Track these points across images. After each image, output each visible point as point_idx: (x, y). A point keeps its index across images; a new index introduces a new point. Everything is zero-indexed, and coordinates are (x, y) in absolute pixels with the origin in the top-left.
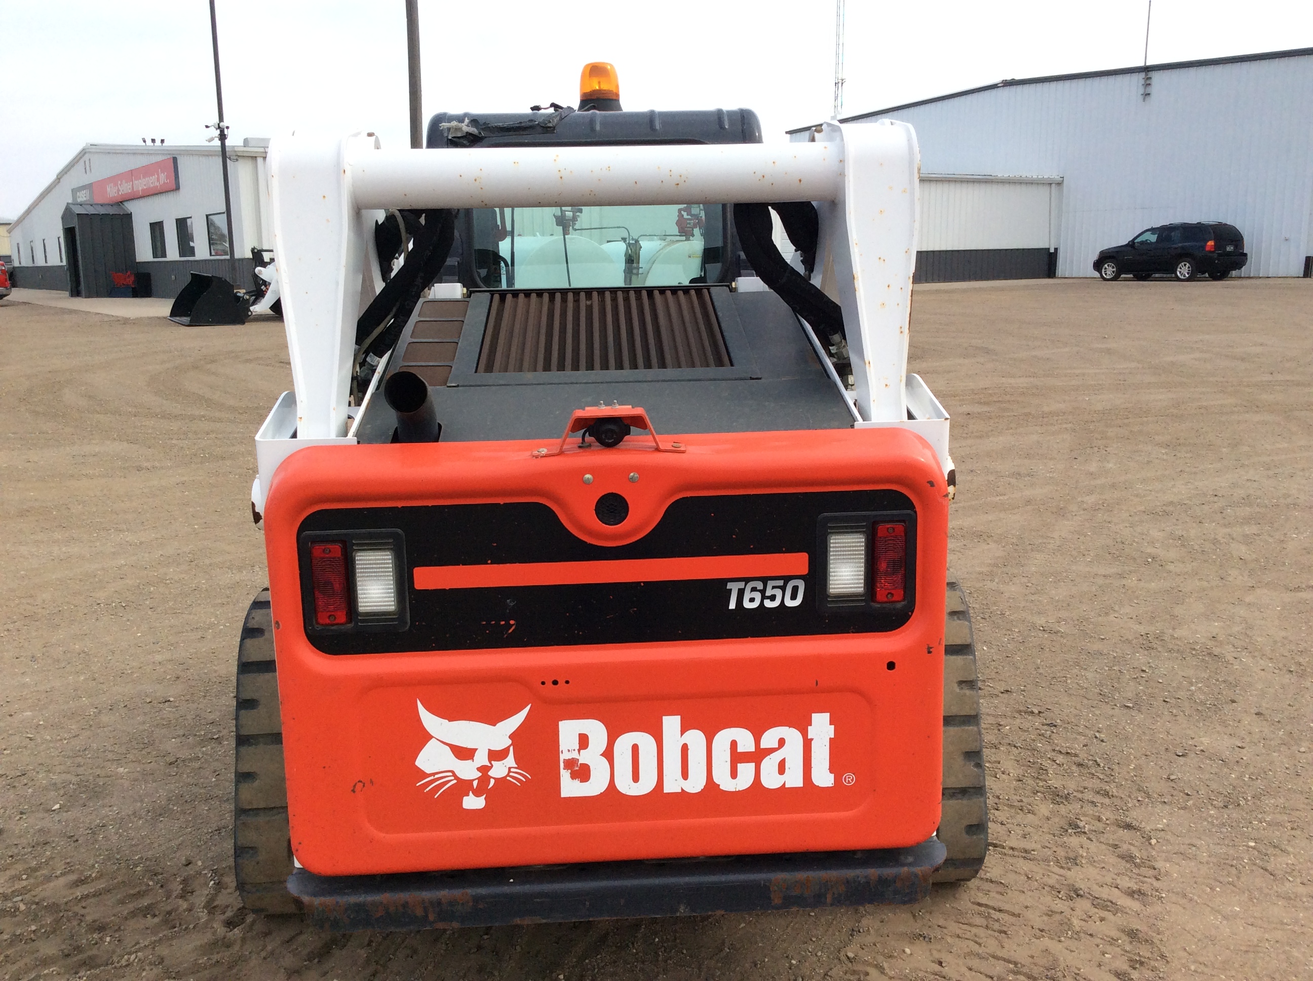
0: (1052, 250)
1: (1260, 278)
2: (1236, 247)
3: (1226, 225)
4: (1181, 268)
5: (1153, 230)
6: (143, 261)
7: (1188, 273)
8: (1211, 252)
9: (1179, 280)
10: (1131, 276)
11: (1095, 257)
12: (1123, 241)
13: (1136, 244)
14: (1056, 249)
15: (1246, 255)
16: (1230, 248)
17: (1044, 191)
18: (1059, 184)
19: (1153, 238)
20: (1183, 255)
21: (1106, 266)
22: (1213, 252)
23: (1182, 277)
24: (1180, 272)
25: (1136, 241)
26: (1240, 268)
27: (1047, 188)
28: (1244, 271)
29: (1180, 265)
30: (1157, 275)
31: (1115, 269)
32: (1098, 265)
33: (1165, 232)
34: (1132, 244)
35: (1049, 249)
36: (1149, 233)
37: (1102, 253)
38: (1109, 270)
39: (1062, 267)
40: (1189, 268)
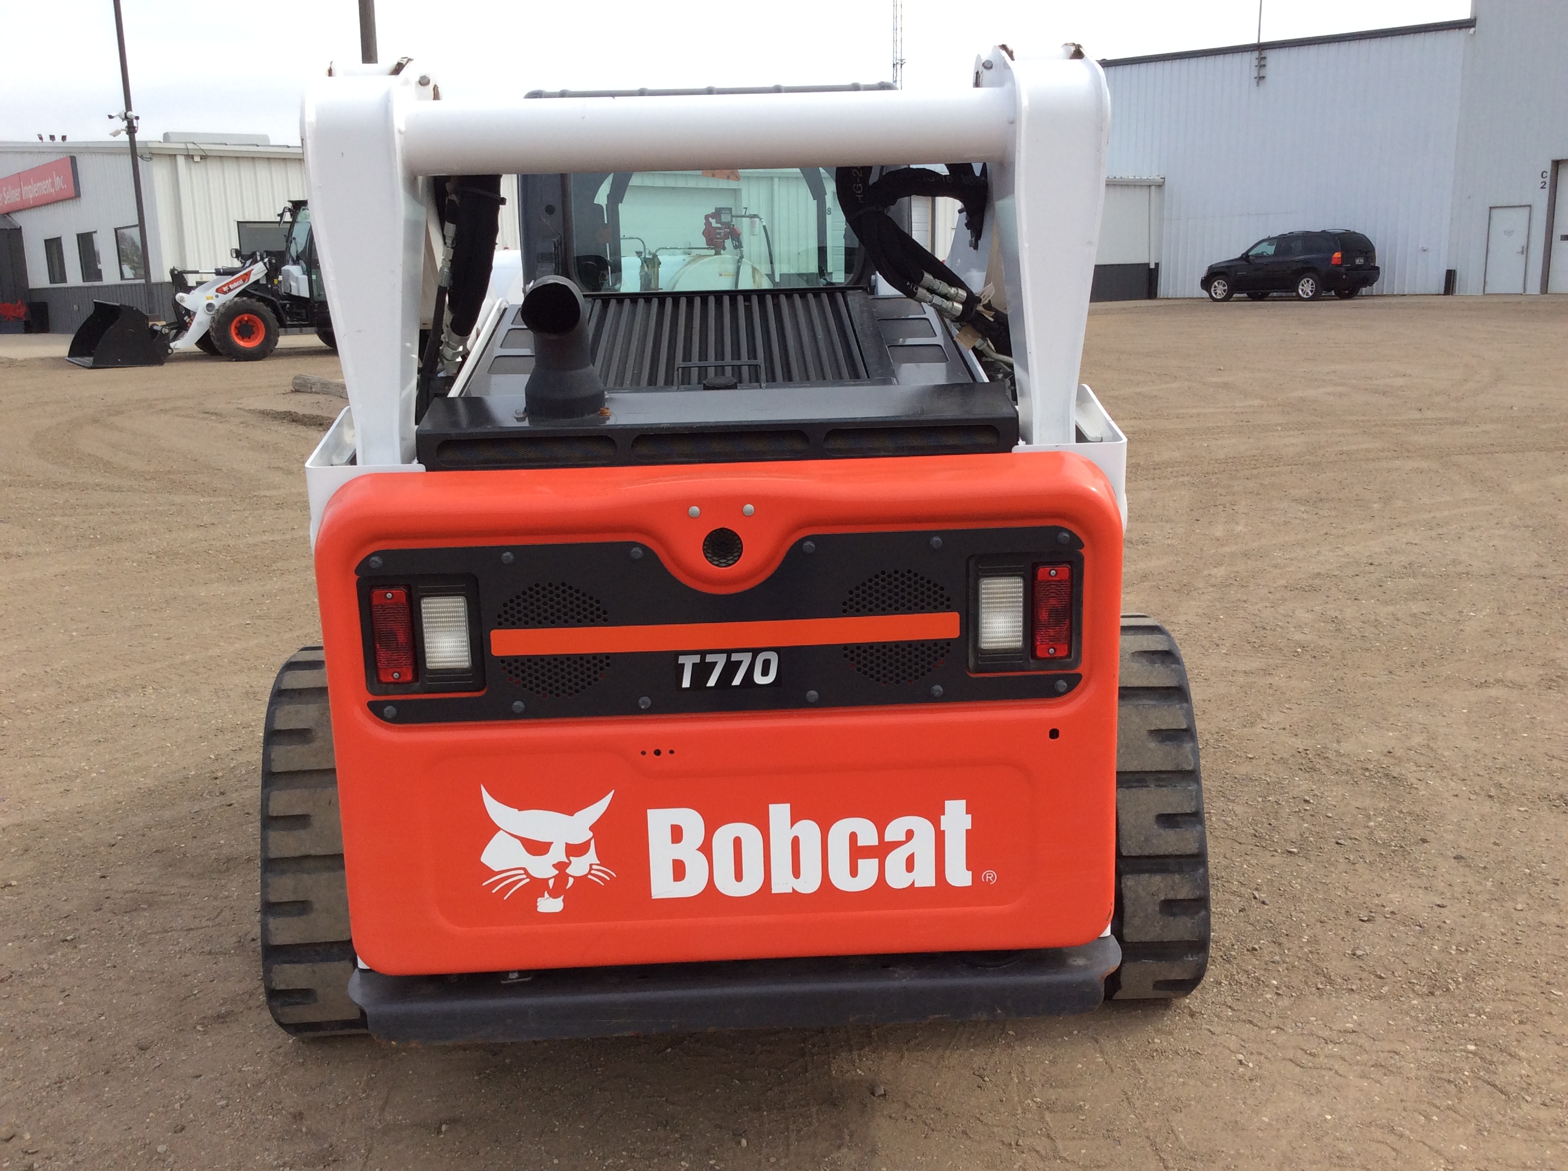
0: (1152, 266)
1: (1395, 295)
2: (1366, 259)
3: (1355, 233)
4: (1303, 285)
5: (1269, 240)
6: (38, 287)
7: (1311, 291)
8: (1337, 266)
9: (1301, 299)
10: (1245, 295)
11: (1203, 272)
12: (1236, 253)
13: (1251, 258)
14: (1157, 265)
15: (1378, 268)
16: (1359, 261)
17: (1141, 195)
18: (1160, 186)
19: (1270, 250)
20: (1306, 270)
21: (1216, 283)
22: (1341, 266)
23: (1305, 296)
24: (1302, 290)
25: (1250, 254)
26: (1371, 285)
27: (1145, 191)
28: (1375, 288)
29: (1303, 282)
30: (1275, 294)
31: (1226, 288)
32: (1206, 283)
33: (1284, 242)
34: (1245, 257)
35: (1148, 264)
36: (1265, 244)
37: (1211, 268)
38: (1220, 288)
39: (1165, 286)
40: (1312, 284)
